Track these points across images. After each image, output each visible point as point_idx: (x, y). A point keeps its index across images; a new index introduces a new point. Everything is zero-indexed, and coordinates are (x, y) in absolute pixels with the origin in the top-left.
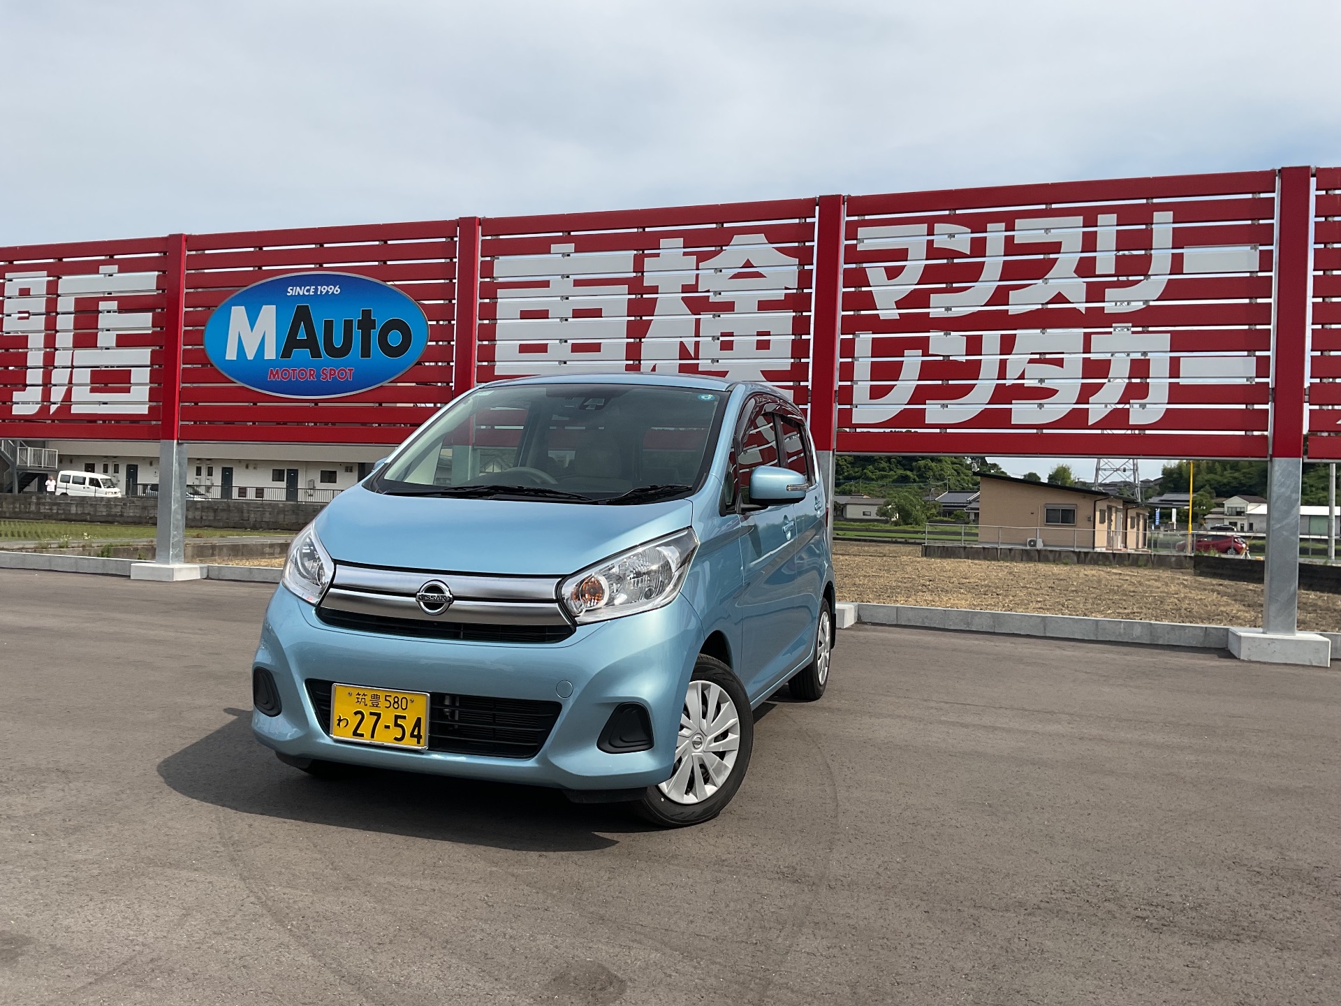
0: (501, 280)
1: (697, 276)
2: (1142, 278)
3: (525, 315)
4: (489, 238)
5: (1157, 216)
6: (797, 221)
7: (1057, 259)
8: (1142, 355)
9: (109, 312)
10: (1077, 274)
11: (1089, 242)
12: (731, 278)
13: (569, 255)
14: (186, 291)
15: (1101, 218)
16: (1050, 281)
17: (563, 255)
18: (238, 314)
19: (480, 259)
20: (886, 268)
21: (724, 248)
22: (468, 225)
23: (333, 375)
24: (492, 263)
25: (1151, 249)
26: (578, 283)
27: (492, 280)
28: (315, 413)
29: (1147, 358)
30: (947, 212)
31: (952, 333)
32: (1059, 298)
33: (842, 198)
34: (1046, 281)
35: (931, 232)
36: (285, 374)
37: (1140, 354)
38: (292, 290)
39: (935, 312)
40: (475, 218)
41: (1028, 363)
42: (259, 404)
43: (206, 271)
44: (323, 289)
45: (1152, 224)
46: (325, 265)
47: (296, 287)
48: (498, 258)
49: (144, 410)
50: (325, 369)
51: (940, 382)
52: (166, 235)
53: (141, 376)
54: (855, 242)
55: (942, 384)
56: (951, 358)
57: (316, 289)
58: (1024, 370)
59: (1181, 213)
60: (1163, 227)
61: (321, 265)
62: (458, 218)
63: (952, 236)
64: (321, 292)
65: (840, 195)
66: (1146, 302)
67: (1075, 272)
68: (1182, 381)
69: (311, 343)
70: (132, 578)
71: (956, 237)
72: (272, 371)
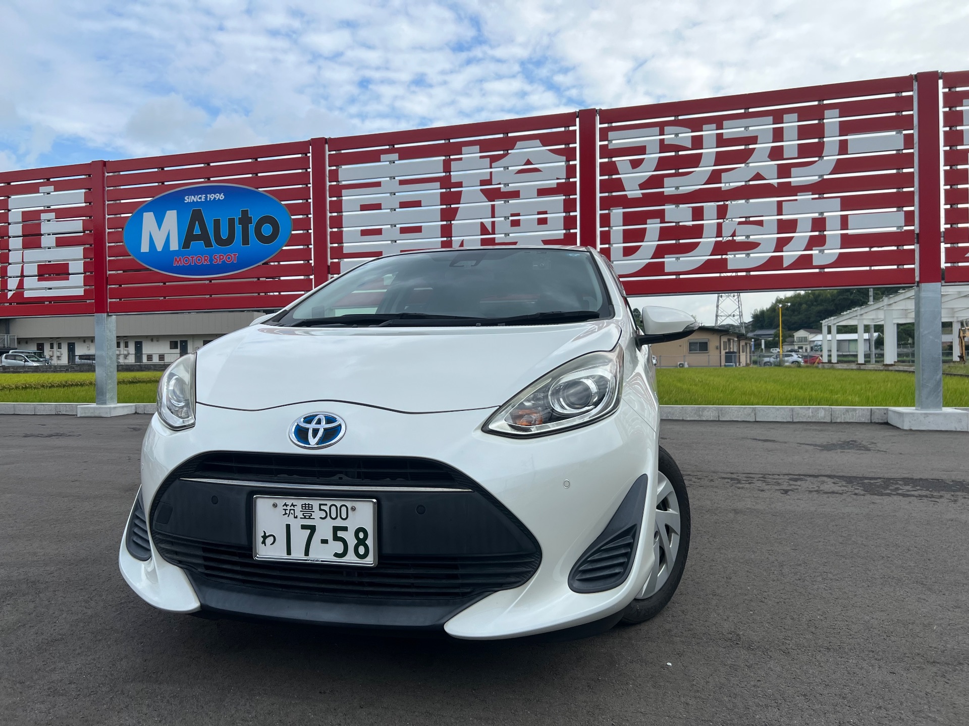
0: (344, 183)
1: (491, 173)
2: (816, 159)
3: (364, 208)
4: (334, 152)
5: (827, 113)
6: (562, 129)
7: (754, 149)
9: (49, 221)
11: (778, 135)
12: (517, 173)
13: (394, 163)
14: (108, 203)
15: (786, 117)
16: (751, 165)
17: (390, 162)
18: (149, 218)
19: (328, 168)
20: (631, 161)
21: (509, 152)
22: (318, 144)
23: (223, 259)
24: (336, 171)
25: (824, 138)
26: (402, 182)
27: (338, 183)
28: (211, 288)
29: (823, 217)
30: (673, 118)
31: (681, 206)
32: (758, 177)
33: (596, 111)
34: (748, 165)
35: (662, 133)
36: (186, 261)
38: (188, 198)
39: (668, 190)
40: (323, 138)
41: (738, 224)
42: (167, 284)
43: (122, 187)
44: (211, 197)
45: (824, 119)
46: (212, 179)
47: (191, 195)
48: (341, 167)
49: (80, 292)
50: (215, 255)
53: (77, 266)
54: (606, 143)
55: (676, 243)
56: (681, 224)
57: (206, 197)
58: (735, 231)
59: (845, 110)
60: (832, 120)
61: (209, 179)
62: (310, 139)
63: (677, 135)
64: (210, 199)
65: (594, 109)
66: (820, 176)
67: (768, 157)
68: (850, 232)
69: (204, 237)
70: (78, 416)
71: (680, 135)
72: (176, 259)
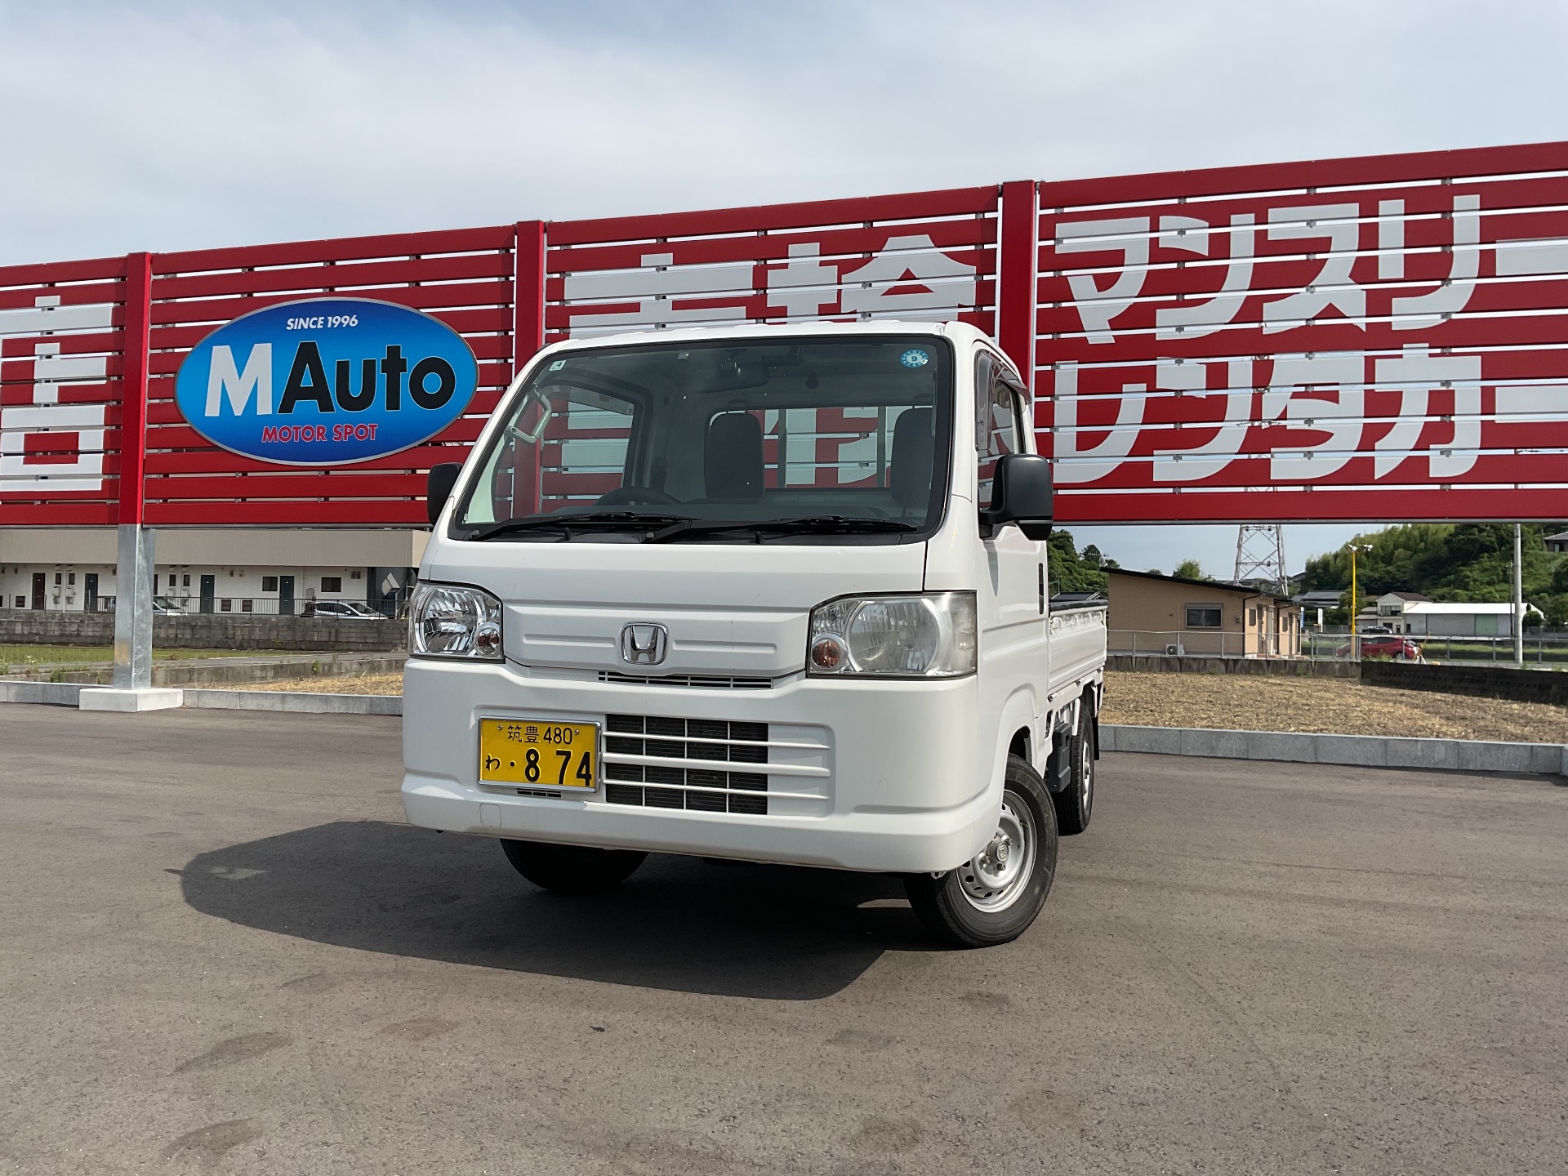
0: (573, 303)
1: (839, 291)
2: (1438, 283)
4: (558, 248)
5: (1459, 201)
6: (972, 216)
7: (1325, 260)
8: (1443, 385)
9: (49, 357)
10: (1353, 280)
11: (1369, 237)
12: (887, 293)
13: (665, 269)
14: (151, 327)
15: (1384, 206)
16: (1317, 289)
17: (658, 268)
18: (222, 355)
19: (546, 276)
20: (1095, 276)
21: (874, 255)
22: (529, 231)
23: (350, 433)
24: (561, 282)
25: (1452, 245)
26: (677, 305)
27: (562, 303)
28: (326, 485)
29: (1450, 388)
30: (1175, 201)
31: (1186, 361)
32: (1331, 311)
33: (1034, 185)
34: (1312, 289)
35: (1154, 227)
36: (285, 434)
37: (1439, 384)
38: (293, 322)
39: (1162, 333)
40: (539, 222)
41: (1292, 398)
42: (249, 474)
43: (178, 300)
44: (334, 321)
45: (1452, 211)
46: (337, 289)
47: (299, 318)
48: (570, 275)
49: (96, 485)
50: (337, 427)
51: (1172, 426)
52: (124, 254)
53: (93, 440)
54: (1051, 243)
55: (1175, 429)
56: (1185, 394)
57: (326, 321)
58: (1286, 407)
59: (1490, 197)
60: (1467, 215)
61: (332, 289)
62: (515, 223)
63: (1182, 232)
64: (333, 324)
65: (1031, 181)
66: (1445, 315)
67: (1351, 276)
68: (1498, 419)
69: (319, 392)
70: (81, 708)
71: (1187, 232)
72: (267, 430)
